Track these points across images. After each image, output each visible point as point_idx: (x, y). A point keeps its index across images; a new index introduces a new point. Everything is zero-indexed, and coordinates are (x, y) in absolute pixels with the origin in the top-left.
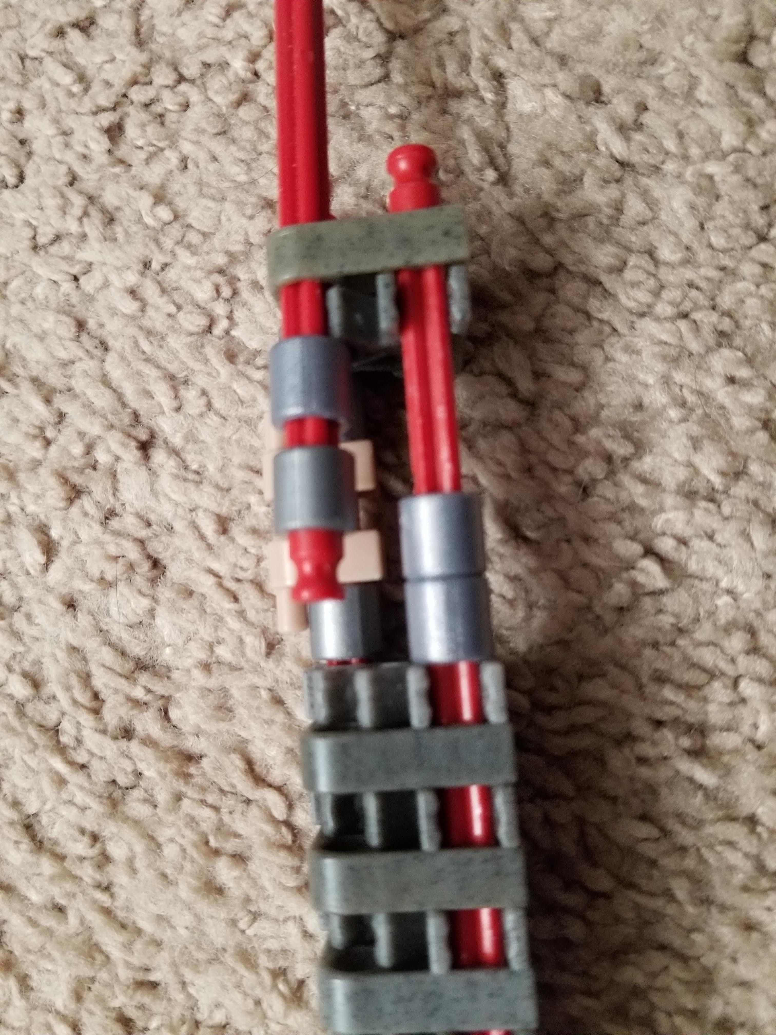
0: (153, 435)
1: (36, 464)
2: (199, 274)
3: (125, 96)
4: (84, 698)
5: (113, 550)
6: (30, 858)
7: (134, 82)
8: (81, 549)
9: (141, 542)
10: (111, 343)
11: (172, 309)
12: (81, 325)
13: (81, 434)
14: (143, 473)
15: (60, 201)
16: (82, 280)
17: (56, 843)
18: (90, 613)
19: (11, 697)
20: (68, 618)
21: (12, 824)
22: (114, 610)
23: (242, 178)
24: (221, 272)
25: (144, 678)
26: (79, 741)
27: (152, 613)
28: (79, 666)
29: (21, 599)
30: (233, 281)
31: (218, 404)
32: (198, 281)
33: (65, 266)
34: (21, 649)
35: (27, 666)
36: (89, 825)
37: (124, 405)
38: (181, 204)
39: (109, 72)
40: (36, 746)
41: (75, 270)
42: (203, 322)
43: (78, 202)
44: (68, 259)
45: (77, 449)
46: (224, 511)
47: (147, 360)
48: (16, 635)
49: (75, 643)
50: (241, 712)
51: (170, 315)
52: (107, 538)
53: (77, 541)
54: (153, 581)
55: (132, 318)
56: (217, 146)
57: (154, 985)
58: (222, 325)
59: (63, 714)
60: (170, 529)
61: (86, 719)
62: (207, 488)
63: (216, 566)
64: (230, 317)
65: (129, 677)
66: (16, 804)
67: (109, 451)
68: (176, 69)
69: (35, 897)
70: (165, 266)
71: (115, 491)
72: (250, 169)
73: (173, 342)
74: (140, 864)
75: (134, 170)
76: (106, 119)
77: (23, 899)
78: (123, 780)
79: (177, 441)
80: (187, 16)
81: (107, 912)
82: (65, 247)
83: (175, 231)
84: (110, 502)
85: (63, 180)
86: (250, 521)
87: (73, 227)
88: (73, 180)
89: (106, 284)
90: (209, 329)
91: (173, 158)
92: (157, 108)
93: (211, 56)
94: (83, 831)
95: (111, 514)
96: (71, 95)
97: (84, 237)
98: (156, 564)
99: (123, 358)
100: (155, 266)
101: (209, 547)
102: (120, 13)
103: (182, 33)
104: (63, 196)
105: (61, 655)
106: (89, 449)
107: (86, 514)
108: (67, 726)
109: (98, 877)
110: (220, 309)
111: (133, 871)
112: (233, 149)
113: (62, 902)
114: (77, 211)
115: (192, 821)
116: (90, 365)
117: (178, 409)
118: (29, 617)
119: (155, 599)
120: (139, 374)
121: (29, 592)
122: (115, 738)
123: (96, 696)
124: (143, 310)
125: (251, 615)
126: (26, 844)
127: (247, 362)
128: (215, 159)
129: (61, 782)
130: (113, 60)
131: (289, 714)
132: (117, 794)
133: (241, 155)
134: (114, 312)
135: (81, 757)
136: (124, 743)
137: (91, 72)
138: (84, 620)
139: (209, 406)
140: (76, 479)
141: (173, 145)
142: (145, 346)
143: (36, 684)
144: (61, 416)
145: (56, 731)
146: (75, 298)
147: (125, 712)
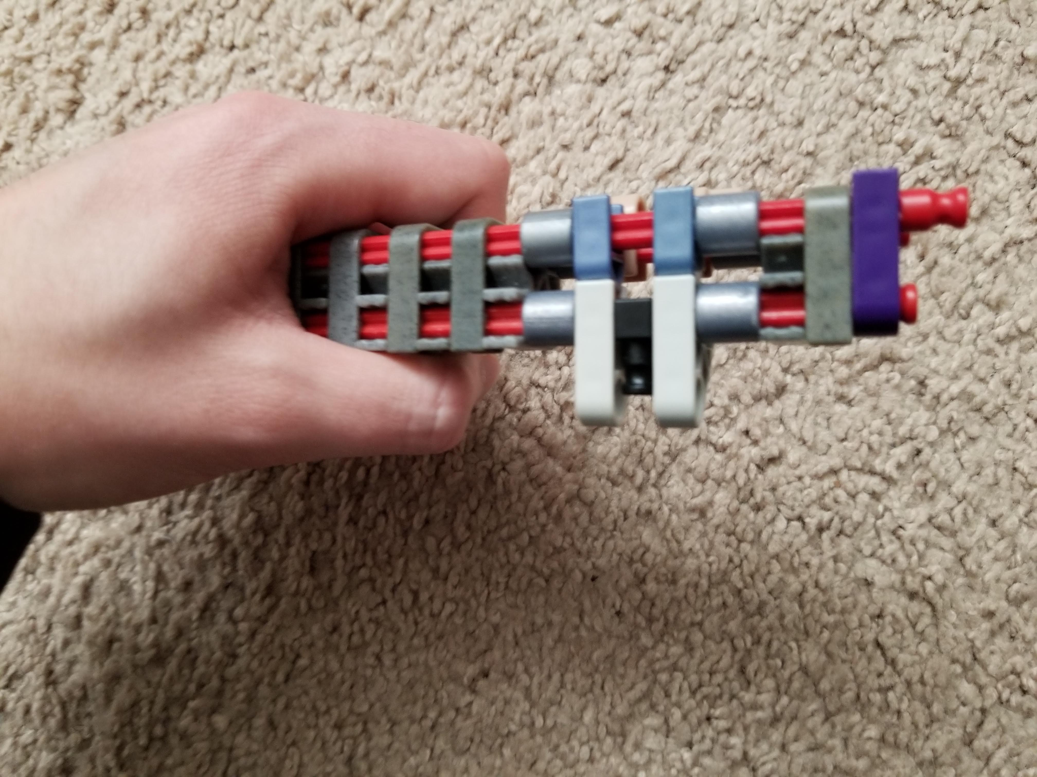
0: (672, 72)
1: (653, 10)
2: (760, 89)
3: (863, 37)
4: (533, 50)
5: (610, 57)
6: (449, 30)
7: (871, 42)
8: (609, 40)
9: (615, 72)
10: (722, 44)
11: (741, 76)
12: (731, 27)
13: (671, 34)
14: (651, 69)
15: (800, 6)
16: (757, 24)
17: (456, 43)
18: (576, 49)
19: (529, 11)
20: (572, 37)
21: (464, 19)
22: (578, 61)
23: (815, 107)
24: (762, 100)
25: (545, 81)
26: (509, 50)
27: (578, 81)
28: (548, 46)
29: (580, 10)
30: (758, 107)
31: (691, 105)
32: (756, 88)
33: (764, 13)
34: (554, 13)
35: (545, 18)
36: (468, 60)
37: (688, 55)
38: (800, 75)
39: (878, 26)
40: (506, 28)
41: (762, 20)
42: (735, 93)
43: (801, 18)
44: (768, 15)
45: (662, 32)
46: (634, 114)
47: (713, 66)
48: (561, 10)
49: (560, 42)
50: (532, 133)
51: (737, 75)
52: (616, 54)
53: (613, 37)
54: (594, 81)
55: (736, 54)
56: (833, 92)
57: (392, 103)
58: (733, 103)
59: (523, 40)
60: (623, 86)
61: (521, 53)
62: (645, 104)
63: (605, 112)
64: (737, 108)
65: (545, 74)
66: (474, 19)
67: (662, 50)
68: (878, 64)
69: (427, 34)
70: (765, 69)
71: (641, 55)
72: (821, 110)
73: (723, 79)
74: (452, 88)
75: (819, 47)
76: (849, 28)
77: (425, 28)
78: (492, 76)
79: (670, 85)
80: (911, 67)
81: (426, 74)
82: (775, 13)
83: (785, 73)
84: (635, 53)
85: (813, 7)
86: (629, 128)
87: (786, 16)
88: (815, 13)
89: (754, 38)
90: (731, 97)
91: (827, 67)
92: (856, 56)
93: (886, 83)
94: (464, 57)
95: (629, 54)
96: (864, 6)
97: (781, 22)
98: (604, 81)
99: (713, 52)
100: (766, 64)
101: (614, 108)
102: (915, 28)
103: (901, 65)
104: (804, 8)
105: (553, 36)
106: (664, 39)
107: (628, 41)
108: (517, 43)
109: (443, 67)
110: (742, 101)
111: (448, 85)
112: (832, 101)
113: (428, 49)
114: (795, 17)
115: (476, 113)
116: (709, 34)
117: (687, 84)
118: (571, 16)
119: (585, 82)
120: (705, 61)
121: (584, 14)
122: (514, 70)
123: (533, 57)
124: (740, 60)
125: (581, 135)
126: (454, 27)
127: (713, 119)
128: (826, 91)
129: (488, 42)
130: (886, 27)
131: (533, 157)
132: (485, 73)
133: (828, 106)
134: (739, 44)
135: (502, 52)
136: (511, 74)
137: (879, 15)
138: (572, 46)
139: (689, 101)
140: (646, 34)
141: (834, 67)
142: (721, 63)
143: (537, 24)
144: (680, 21)
145: (514, 37)
146: (747, 21)
147: (527, 73)
